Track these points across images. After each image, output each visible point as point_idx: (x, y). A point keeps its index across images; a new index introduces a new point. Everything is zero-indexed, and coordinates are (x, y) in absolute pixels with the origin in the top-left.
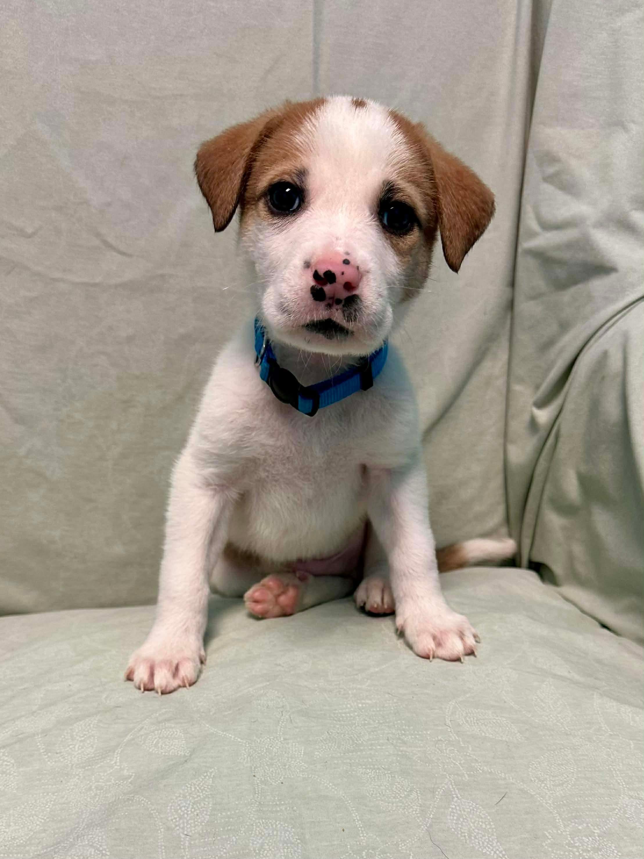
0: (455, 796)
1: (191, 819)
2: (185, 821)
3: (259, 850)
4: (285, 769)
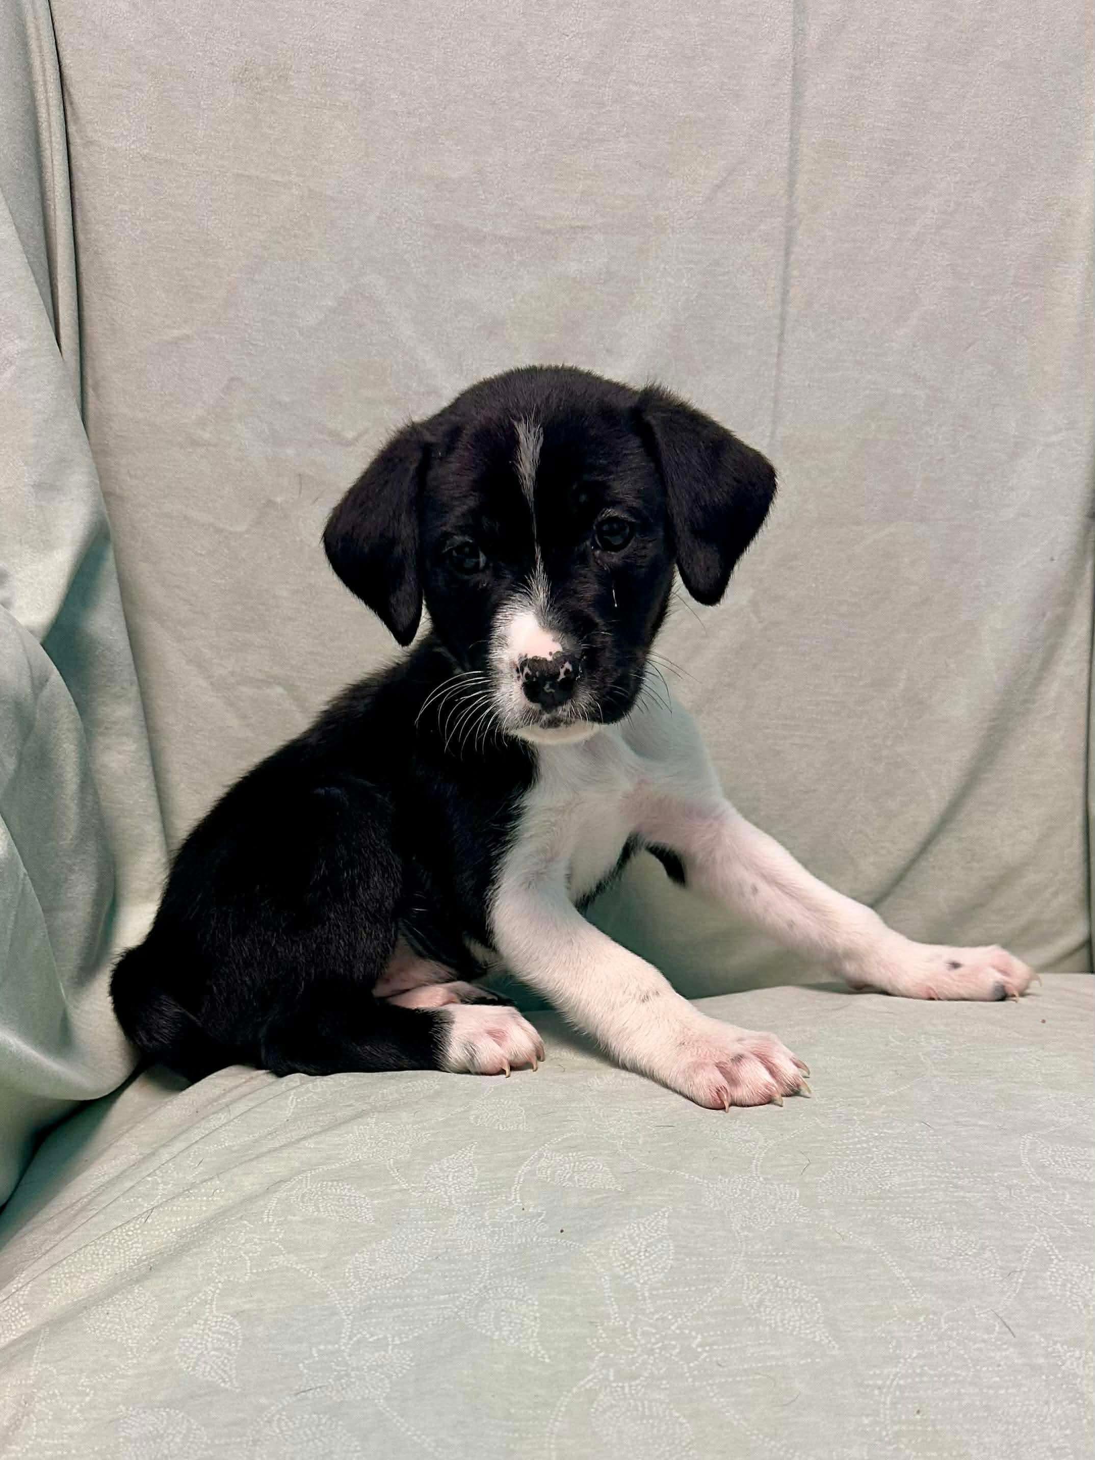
0: (1053, 1257)
1: (646, 1265)
2: (639, 1268)
3: (759, 1307)
4: (775, 1212)
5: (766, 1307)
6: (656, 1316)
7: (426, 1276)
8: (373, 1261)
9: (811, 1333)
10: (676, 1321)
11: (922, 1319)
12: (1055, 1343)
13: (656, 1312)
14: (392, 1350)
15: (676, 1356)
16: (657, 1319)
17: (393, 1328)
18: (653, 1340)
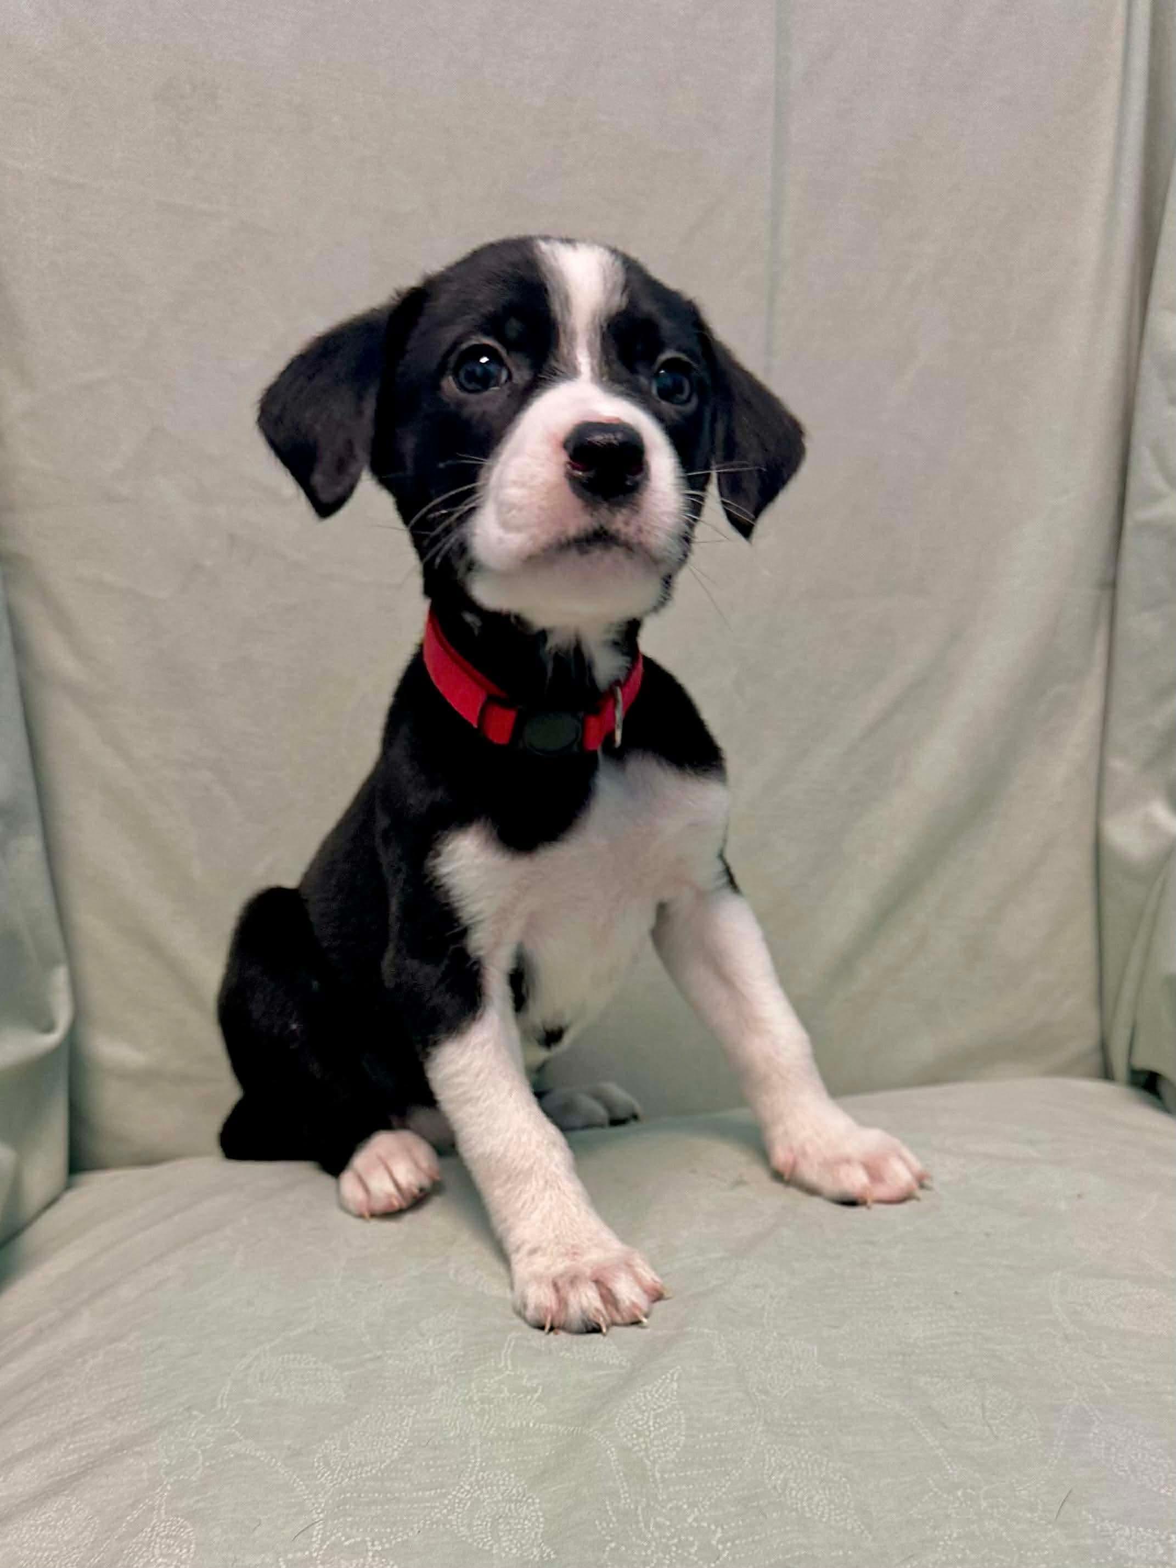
1: (656, 1439)
4: (792, 1374)
5: (792, 1489)
6: (670, 1505)
7: (408, 1466)
8: (345, 1447)
9: (842, 1520)
10: (693, 1512)
11: (959, 1493)
12: (1103, 1520)
13: (670, 1500)
14: (373, 1556)
15: (696, 1554)
16: (671, 1509)
17: (372, 1530)
18: (668, 1534)
